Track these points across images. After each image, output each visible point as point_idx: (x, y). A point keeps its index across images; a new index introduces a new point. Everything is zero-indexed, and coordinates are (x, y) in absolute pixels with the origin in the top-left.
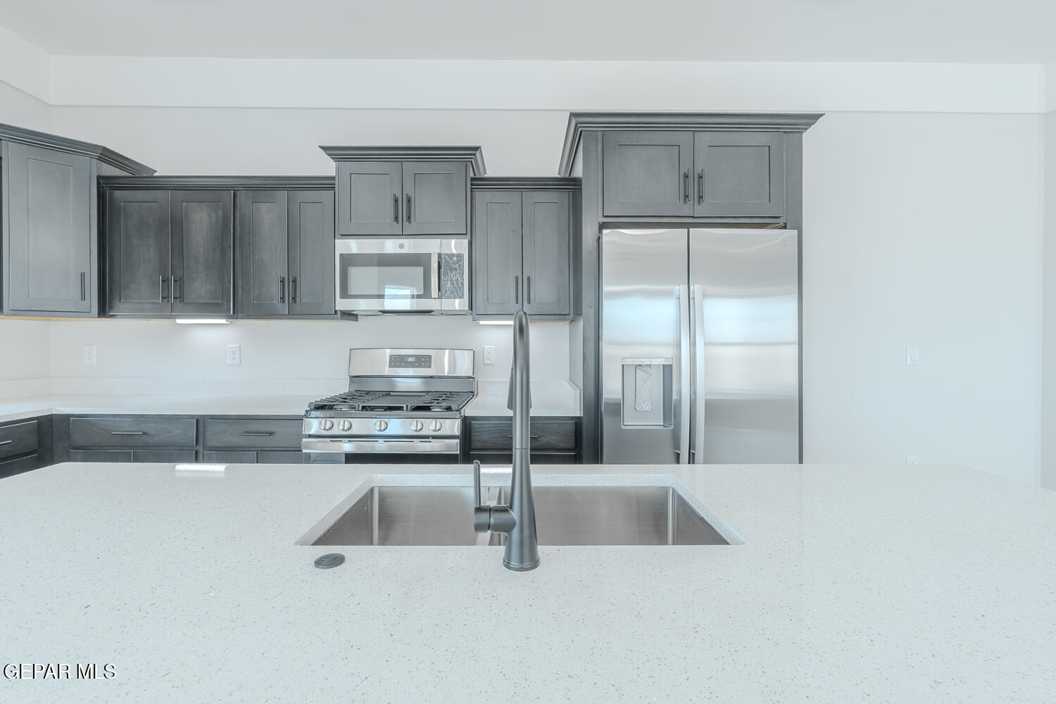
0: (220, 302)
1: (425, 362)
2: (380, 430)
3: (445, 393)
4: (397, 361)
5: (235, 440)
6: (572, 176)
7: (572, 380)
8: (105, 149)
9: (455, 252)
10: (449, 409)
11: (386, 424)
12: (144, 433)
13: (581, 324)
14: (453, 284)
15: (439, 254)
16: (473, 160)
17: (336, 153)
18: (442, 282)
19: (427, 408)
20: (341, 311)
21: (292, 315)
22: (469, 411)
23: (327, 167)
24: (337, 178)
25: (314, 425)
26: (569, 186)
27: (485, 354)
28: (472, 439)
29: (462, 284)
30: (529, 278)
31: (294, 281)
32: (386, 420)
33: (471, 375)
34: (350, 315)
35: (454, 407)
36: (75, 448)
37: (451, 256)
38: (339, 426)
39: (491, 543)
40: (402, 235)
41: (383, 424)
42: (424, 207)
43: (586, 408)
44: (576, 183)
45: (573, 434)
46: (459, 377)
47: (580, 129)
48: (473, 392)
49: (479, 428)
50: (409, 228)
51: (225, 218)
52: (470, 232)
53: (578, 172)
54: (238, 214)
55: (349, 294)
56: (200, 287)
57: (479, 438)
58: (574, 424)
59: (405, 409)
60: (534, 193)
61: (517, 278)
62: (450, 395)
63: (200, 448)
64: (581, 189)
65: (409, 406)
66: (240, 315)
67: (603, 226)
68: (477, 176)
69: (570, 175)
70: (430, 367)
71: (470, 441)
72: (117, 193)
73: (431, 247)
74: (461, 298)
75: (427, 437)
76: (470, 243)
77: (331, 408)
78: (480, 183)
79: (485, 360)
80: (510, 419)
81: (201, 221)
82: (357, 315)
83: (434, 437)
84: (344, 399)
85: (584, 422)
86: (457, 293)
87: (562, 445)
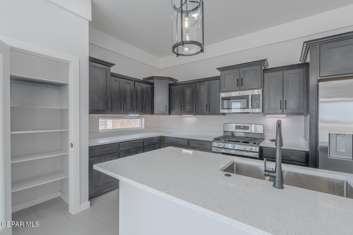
0: (192, 111)
1: (247, 128)
2: (233, 147)
3: (253, 138)
4: (237, 127)
5: (196, 146)
6: (306, 62)
7: (305, 137)
8: (170, 78)
9: (257, 94)
10: (255, 143)
11: (235, 146)
12: (178, 142)
13: (309, 116)
14: (256, 104)
15: (251, 95)
16: (264, 64)
17: (221, 69)
18: (253, 103)
19: (248, 143)
20: (221, 113)
21: (209, 114)
22: (261, 145)
23: (218, 73)
24: (221, 76)
25: (215, 144)
26: (305, 66)
27: (268, 126)
28: (263, 154)
29: (260, 104)
30: (286, 101)
31: (209, 105)
32: (235, 145)
33: (263, 133)
34: (224, 114)
35: (257, 143)
36: (166, 143)
37: (256, 95)
38: (222, 145)
39: (270, 180)
40: (240, 90)
41: (234, 146)
42: (247, 81)
43: (310, 148)
44: (307, 64)
45: (305, 157)
46: (258, 133)
47: (308, 47)
48: (263, 139)
49: (265, 150)
50: (242, 88)
51: (193, 90)
52: (263, 87)
53: (308, 60)
54: (196, 89)
55: (224, 108)
56: (188, 108)
57: (265, 153)
58: (305, 154)
59: (241, 142)
60: (288, 71)
61: (281, 101)
62: (255, 139)
63: (188, 147)
64: (309, 66)
65: (242, 141)
66: (196, 114)
67: (319, 81)
68: (266, 68)
69: (304, 62)
70: (248, 130)
71: (262, 154)
72: (172, 87)
73: (249, 93)
74: (259, 108)
75: (248, 151)
76: (263, 91)
77: (219, 140)
78: (266, 71)
79: (268, 128)
80: (275, 148)
81: (188, 91)
82: (226, 114)
83: (250, 151)
84: (223, 137)
85: (310, 153)
86: (258, 106)
87: (300, 161)
